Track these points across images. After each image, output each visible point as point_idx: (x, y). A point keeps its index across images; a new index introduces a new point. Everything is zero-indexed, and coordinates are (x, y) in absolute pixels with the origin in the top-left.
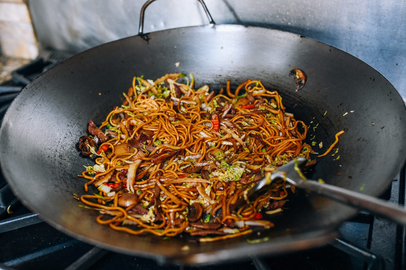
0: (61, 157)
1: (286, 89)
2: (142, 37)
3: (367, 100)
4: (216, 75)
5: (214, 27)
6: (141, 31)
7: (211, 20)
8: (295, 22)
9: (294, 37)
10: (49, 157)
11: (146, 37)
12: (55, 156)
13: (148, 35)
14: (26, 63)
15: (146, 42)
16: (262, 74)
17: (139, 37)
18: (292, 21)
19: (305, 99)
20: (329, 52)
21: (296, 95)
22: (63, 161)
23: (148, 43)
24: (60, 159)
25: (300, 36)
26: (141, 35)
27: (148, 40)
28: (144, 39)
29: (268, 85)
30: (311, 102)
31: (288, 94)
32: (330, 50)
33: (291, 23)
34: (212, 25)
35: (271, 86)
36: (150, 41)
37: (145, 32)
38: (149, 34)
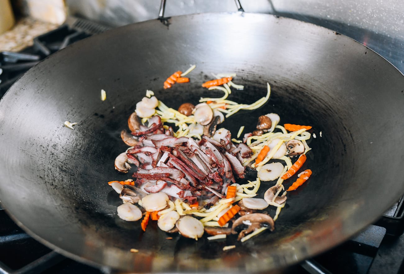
0: (55, 147)
1: (312, 92)
2: (161, 21)
3: (394, 116)
4: (239, 70)
5: (242, 15)
6: (161, 15)
7: (239, 7)
8: (335, 15)
9: (329, 33)
10: (41, 146)
11: (166, 22)
12: (48, 146)
13: (169, 20)
14: (53, 28)
15: (166, 27)
16: (289, 73)
17: (159, 21)
18: (332, 14)
19: (330, 107)
20: (364, 54)
21: (322, 101)
22: (55, 151)
23: (168, 29)
24: (54, 149)
25: (335, 32)
26: (162, 19)
27: (168, 25)
28: (164, 23)
29: (294, 85)
30: (336, 111)
31: (313, 98)
32: (366, 53)
33: (331, 16)
34: (241, 12)
35: (296, 87)
36: (170, 26)
37: (165, 16)
38: (169, 18)
